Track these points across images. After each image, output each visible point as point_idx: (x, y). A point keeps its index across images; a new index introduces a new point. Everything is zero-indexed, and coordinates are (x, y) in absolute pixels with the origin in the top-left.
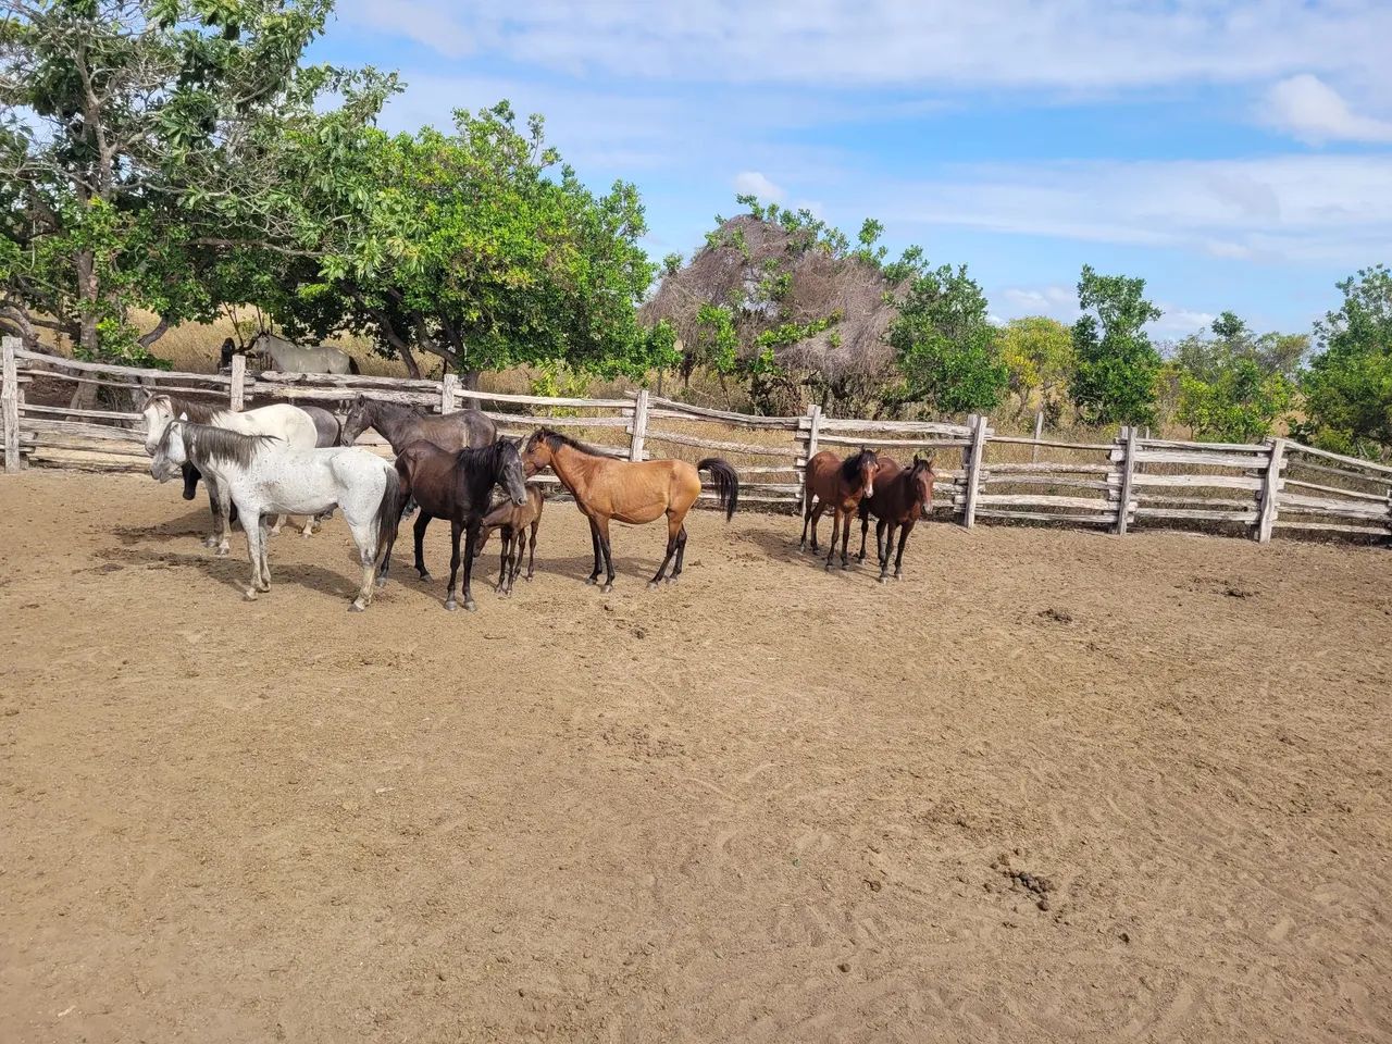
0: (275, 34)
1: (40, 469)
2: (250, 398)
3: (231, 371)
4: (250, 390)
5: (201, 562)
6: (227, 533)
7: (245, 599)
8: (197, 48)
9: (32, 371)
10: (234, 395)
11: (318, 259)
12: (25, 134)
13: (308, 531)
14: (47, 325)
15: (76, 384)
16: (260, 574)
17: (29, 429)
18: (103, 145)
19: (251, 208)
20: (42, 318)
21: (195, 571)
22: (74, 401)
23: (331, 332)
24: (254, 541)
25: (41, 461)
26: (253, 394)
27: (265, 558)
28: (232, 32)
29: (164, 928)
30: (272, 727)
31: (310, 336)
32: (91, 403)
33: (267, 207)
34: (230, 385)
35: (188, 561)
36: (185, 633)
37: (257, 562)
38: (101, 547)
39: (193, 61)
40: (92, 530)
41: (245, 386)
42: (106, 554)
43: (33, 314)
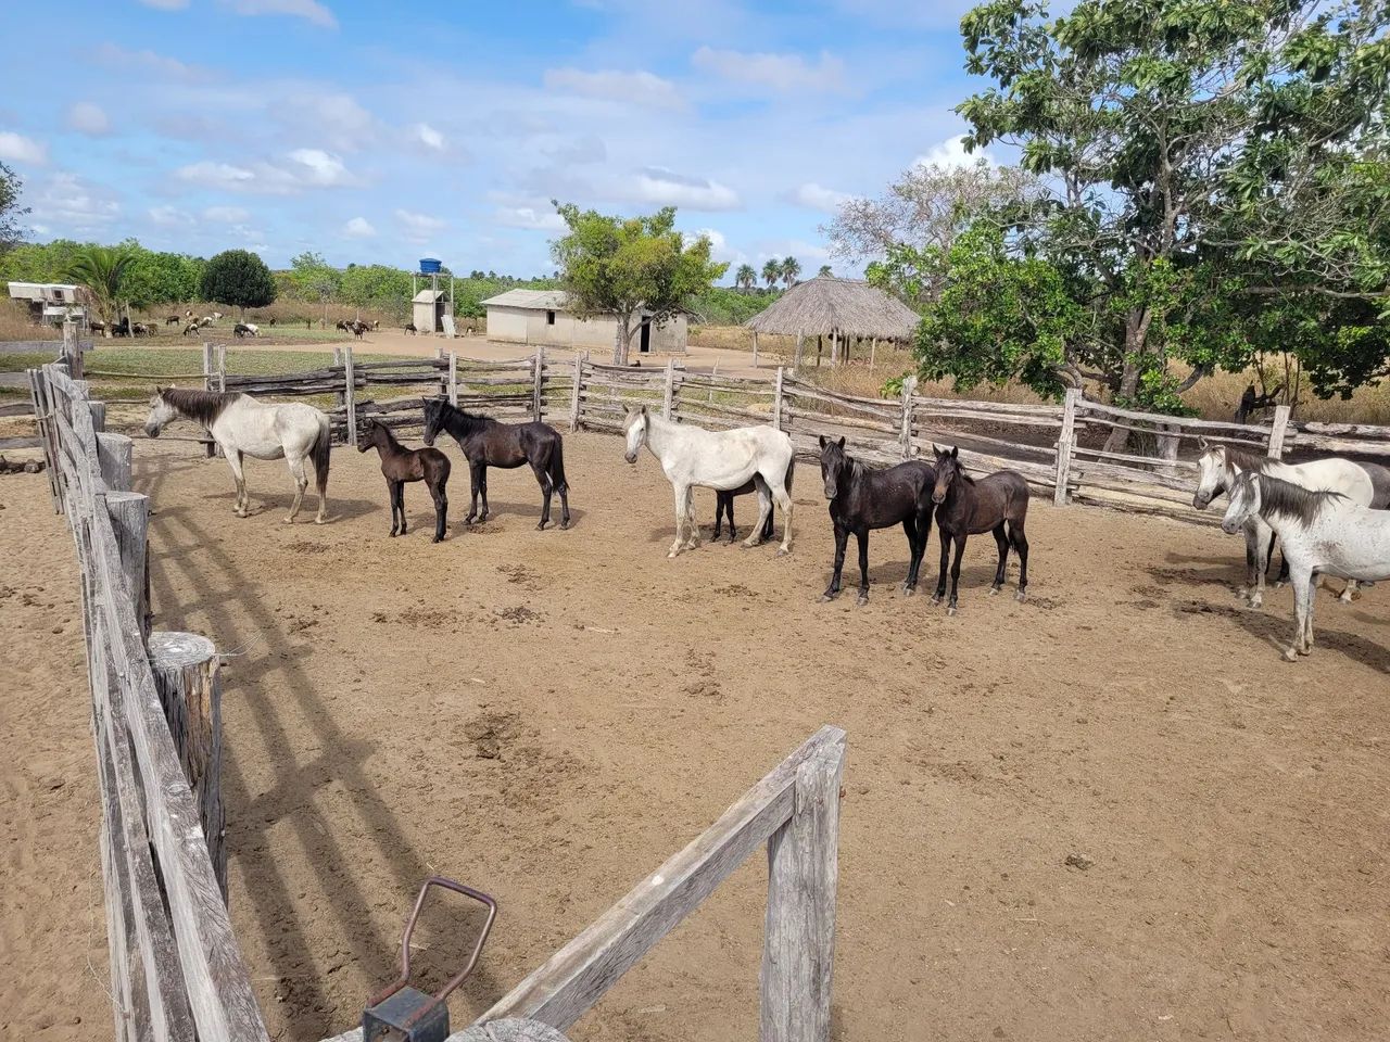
0: (1369, 64)
1: (1081, 505)
2: (1289, 449)
3: (1272, 422)
4: (1291, 442)
5: (1233, 613)
6: (1261, 587)
7: (1284, 659)
8: (1277, 98)
9: (1086, 419)
10: (1272, 445)
11: (1374, 300)
12: (1099, 208)
13: (1347, 596)
14: (1092, 376)
15: (1110, 430)
16: (1305, 634)
17: (1076, 470)
18: (1169, 208)
19: (1310, 252)
20: (1088, 370)
21: (1227, 622)
22: (1108, 444)
23: (1368, 379)
24: (1302, 600)
25: (1081, 497)
26: (1293, 446)
27: (1310, 619)
28: (1322, 73)
29: (1245, 976)
30: (1331, 803)
31: (1342, 383)
32: (1121, 447)
33: (1330, 249)
34: (1269, 436)
35: (1221, 611)
36: (1225, 681)
37: (1303, 624)
38: (1137, 583)
39: (1271, 113)
40: (1128, 566)
41: (1286, 437)
42: (1143, 591)
43: (1083, 367)
